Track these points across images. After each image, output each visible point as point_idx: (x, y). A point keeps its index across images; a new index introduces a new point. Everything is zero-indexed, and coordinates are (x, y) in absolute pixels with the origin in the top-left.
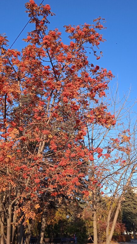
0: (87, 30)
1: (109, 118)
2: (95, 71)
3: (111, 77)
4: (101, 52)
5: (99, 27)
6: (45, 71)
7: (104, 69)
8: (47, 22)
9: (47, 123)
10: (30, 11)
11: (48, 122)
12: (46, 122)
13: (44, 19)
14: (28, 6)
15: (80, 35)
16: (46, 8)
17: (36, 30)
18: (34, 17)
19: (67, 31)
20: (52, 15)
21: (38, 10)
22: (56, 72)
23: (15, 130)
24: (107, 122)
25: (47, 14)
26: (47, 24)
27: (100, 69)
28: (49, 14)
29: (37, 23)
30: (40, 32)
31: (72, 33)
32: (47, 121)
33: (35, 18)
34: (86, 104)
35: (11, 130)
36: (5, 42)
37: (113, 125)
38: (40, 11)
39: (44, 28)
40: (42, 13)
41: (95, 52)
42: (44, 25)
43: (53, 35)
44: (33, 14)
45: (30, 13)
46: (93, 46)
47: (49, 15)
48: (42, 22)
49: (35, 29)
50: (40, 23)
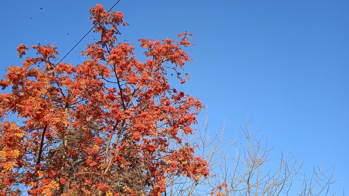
0: (169, 46)
1: (199, 165)
2: (179, 99)
3: (199, 108)
4: (187, 74)
5: (184, 44)
6: (110, 95)
7: (190, 97)
8: (118, 33)
9: (105, 172)
10: (95, 18)
11: (106, 170)
12: (103, 171)
13: (113, 28)
14: (93, 11)
15: (160, 51)
16: (118, 16)
17: (101, 42)
18: (100, 25)
19: (143, 45)
20: (124, 25)
21: (106, 18)
22: (124, 98)
23: (53, 184)
24: (196, 170)
25: (117, 23)
26: (117, 35)
27: (185, 96)
28: (120, 23)
29: (104, 32)
30: (107, 44)
31: (150, 49)
32: (104, 169)
33: (101, 27)
34: (165, 144)
35: (46, 183)
36: (54, 54)
37: (205, 175)
38: (109, 19)
39: (113, 40)
40: (111, 22)
41: (179, 74)
42: (113, 36)
43: (123, 49)
44: (99, 21)
45: (95, 20)
46: (177, 66)
47: (121, 25)
48: (111, 33)
49: (100, 40)
50: (107, 33)
